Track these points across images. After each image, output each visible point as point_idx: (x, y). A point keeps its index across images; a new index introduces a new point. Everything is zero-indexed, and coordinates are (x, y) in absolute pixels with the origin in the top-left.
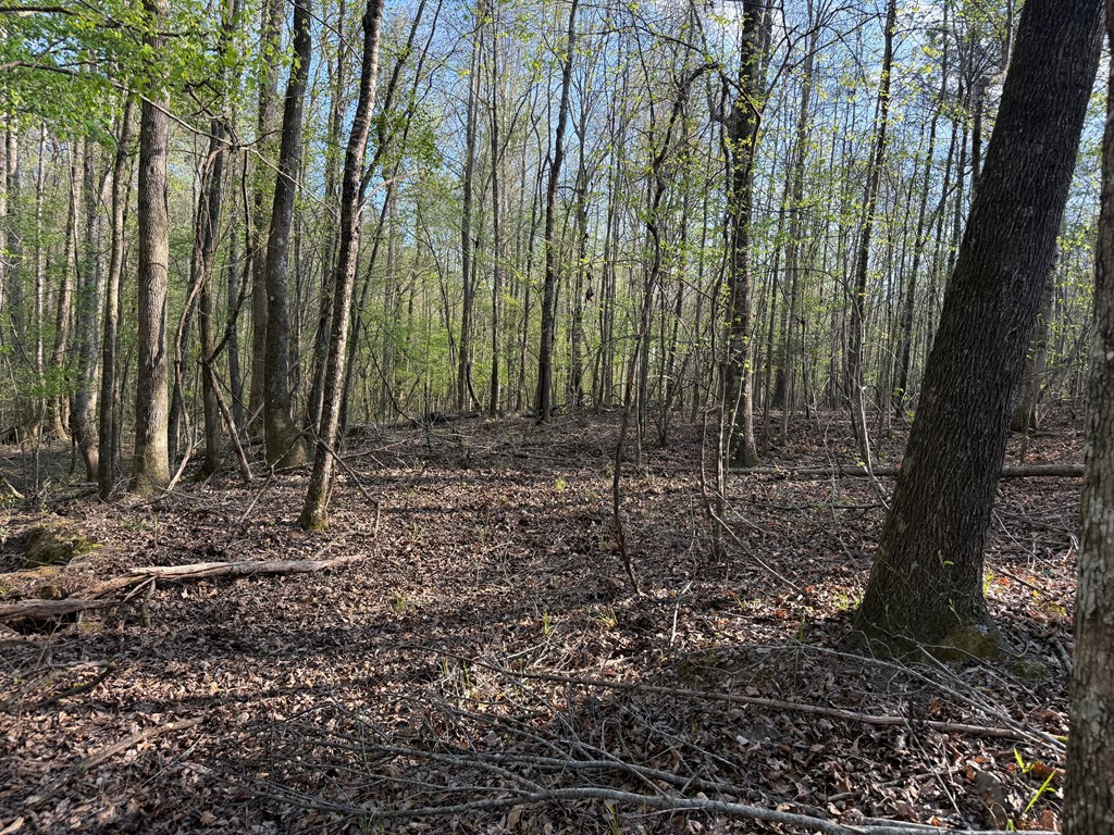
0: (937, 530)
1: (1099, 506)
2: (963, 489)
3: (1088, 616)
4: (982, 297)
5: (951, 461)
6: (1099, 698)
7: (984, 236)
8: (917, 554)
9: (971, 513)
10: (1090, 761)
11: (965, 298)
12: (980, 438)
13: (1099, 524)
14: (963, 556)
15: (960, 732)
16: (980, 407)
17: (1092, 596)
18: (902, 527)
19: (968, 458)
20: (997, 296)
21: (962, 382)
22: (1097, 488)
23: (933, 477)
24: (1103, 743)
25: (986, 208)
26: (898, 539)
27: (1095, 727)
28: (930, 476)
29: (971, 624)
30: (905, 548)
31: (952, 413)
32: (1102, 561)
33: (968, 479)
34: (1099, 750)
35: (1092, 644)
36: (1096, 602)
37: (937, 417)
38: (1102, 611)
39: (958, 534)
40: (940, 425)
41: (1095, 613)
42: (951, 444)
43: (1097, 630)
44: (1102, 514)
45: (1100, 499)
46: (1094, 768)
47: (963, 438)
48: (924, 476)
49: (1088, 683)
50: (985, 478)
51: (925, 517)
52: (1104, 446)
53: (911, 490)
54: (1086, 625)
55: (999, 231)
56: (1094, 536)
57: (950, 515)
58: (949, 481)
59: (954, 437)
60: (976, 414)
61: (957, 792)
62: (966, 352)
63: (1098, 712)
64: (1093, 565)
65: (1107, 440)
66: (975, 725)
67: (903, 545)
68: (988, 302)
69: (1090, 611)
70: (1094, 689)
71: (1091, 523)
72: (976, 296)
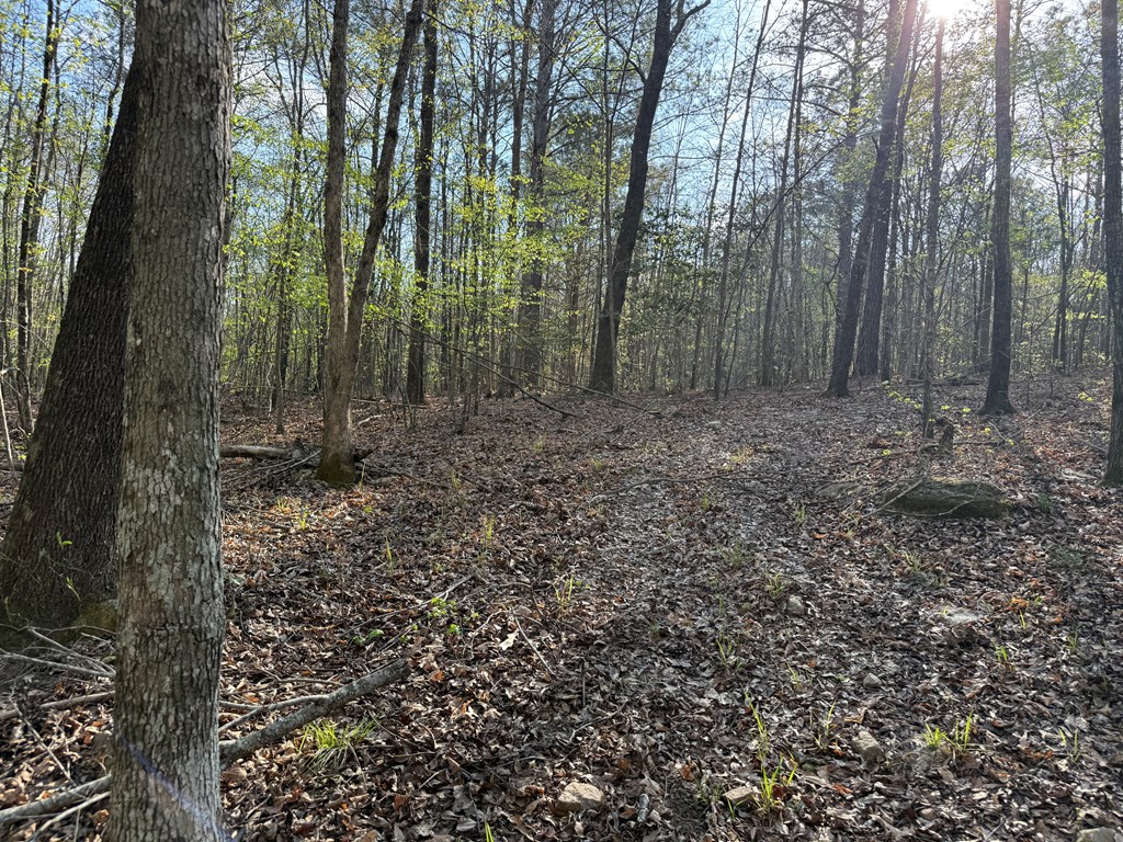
0: (66, 512)
1: (132, 467)
2: (92, 471)
3: (125, 560)
4: (106, 284)
5: (78, 445)
6: (134, 625)
7: (107, 225)
8: (46, 541)
9: (101, 494)
10: (129, 680)
11: (89, 284)
12: (107, 421)
13: (133, 482)
14: (95, 536)
15: (82, 704)
16: (106, 390)
17: (128, 542)
18: (29, 515)
19: (96, 440)
20: (120, 285)
21: (88, 366)
22: (131, 452)
23: (61, 461)
24: (137, 662)
25: (109, 199)
26: (24, 528)
27: (132, 650)
28: (57, 460)
29: (104, 600)
30: (32, 537)
31: (79, 397)
32: (135, 513)
33: (97, 461)
34: (135, 668)
35: (129, 582)
36: (131, 547)
37: (64, 400)
38: (135, 554)
39: (89, 515)
40: (67, 408)
41: (130, 556)
42: (79, 427)
43: (132, 569)
44: (134, 473)
45: (133, 462)
46: (132, 684)
47: (90, 421)
48: (52, 460)
49: (127, 615)
50: (114, 459)
51: (53, 502)
52: (135, 417)
53: (38, 476)
54: (125, 568)
55: (120, 224)
56: (129, 493)
57: (79, 498)
58: (78, 464)
59: (81, 420)
60: (102, 398)
61: (71, 760)
62: (91, 337)
63: (133, 637)
64: (128, 517)
65: (138, 412)
66: (98, 692)
67: (30, 533)
68: (112, 290)
69: (127, 555)
70: (131, 619)
71: (127, 482)
72: (101, 282)
